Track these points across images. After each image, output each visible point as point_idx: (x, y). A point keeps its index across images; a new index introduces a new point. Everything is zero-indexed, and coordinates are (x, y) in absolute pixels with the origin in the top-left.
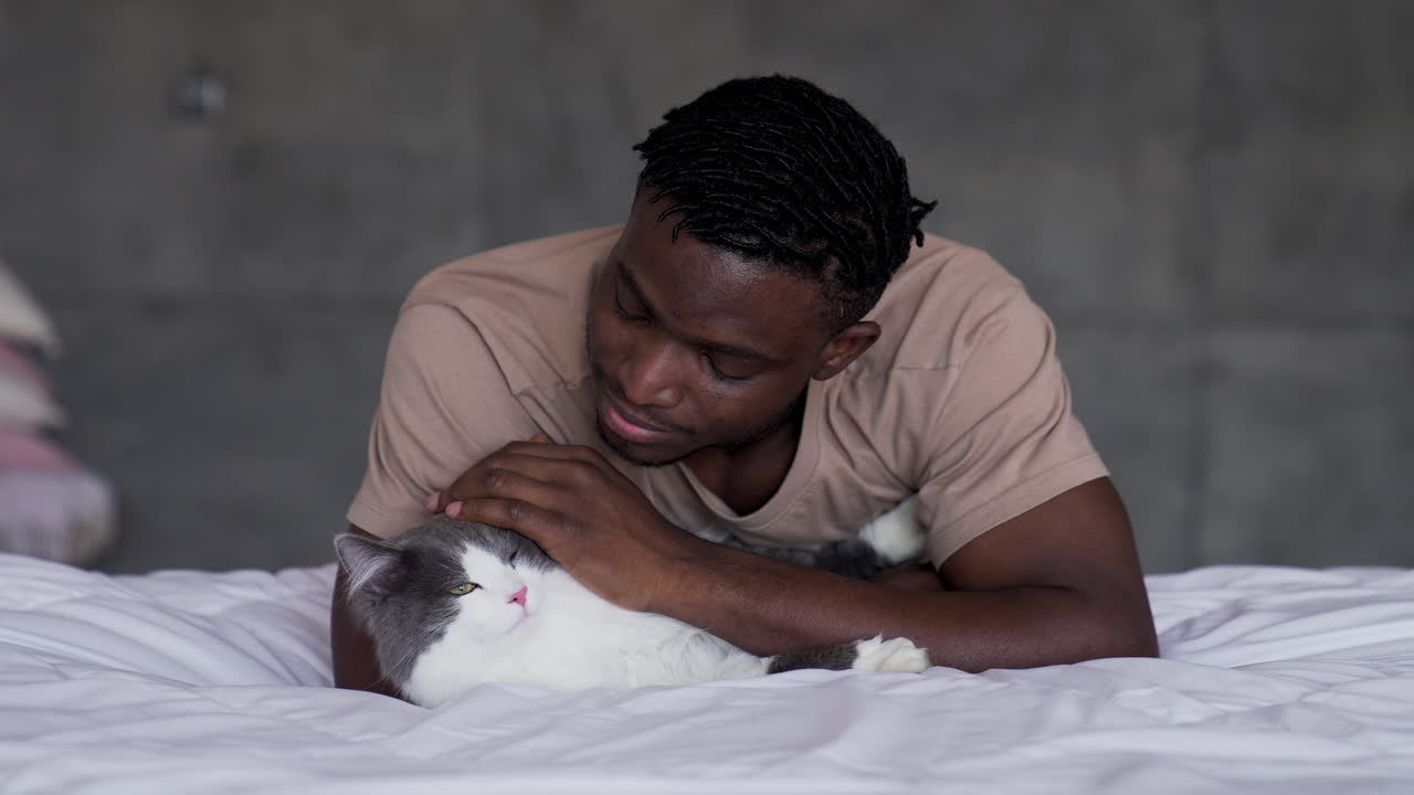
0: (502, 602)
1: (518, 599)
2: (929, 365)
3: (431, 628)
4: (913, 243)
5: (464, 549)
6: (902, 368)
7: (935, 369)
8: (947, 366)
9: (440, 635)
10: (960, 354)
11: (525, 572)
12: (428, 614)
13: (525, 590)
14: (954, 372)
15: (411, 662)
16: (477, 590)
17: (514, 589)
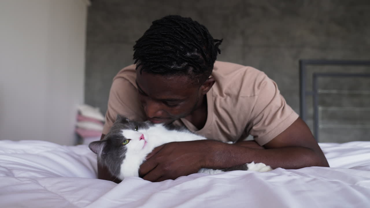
0: (138, 140)
1: (142, 138)
2: (249, 96)
3: (121, 156)
4: (218, 53)
5: (122, 132)
6: (241, 97)
7: (251, 96)
8: (254, 95)
9: (124, 157)
10: (257, 92)
11: (142, 131)
12: (119, 152)
13: (143, 135)
14: (256, 97)
15: (119, 168)
16: (130, 141)
17: (140, 136)
